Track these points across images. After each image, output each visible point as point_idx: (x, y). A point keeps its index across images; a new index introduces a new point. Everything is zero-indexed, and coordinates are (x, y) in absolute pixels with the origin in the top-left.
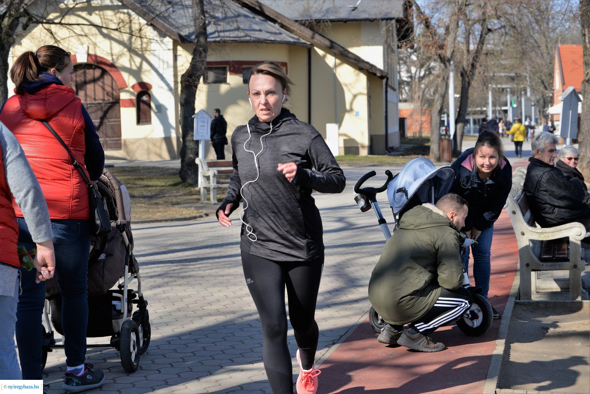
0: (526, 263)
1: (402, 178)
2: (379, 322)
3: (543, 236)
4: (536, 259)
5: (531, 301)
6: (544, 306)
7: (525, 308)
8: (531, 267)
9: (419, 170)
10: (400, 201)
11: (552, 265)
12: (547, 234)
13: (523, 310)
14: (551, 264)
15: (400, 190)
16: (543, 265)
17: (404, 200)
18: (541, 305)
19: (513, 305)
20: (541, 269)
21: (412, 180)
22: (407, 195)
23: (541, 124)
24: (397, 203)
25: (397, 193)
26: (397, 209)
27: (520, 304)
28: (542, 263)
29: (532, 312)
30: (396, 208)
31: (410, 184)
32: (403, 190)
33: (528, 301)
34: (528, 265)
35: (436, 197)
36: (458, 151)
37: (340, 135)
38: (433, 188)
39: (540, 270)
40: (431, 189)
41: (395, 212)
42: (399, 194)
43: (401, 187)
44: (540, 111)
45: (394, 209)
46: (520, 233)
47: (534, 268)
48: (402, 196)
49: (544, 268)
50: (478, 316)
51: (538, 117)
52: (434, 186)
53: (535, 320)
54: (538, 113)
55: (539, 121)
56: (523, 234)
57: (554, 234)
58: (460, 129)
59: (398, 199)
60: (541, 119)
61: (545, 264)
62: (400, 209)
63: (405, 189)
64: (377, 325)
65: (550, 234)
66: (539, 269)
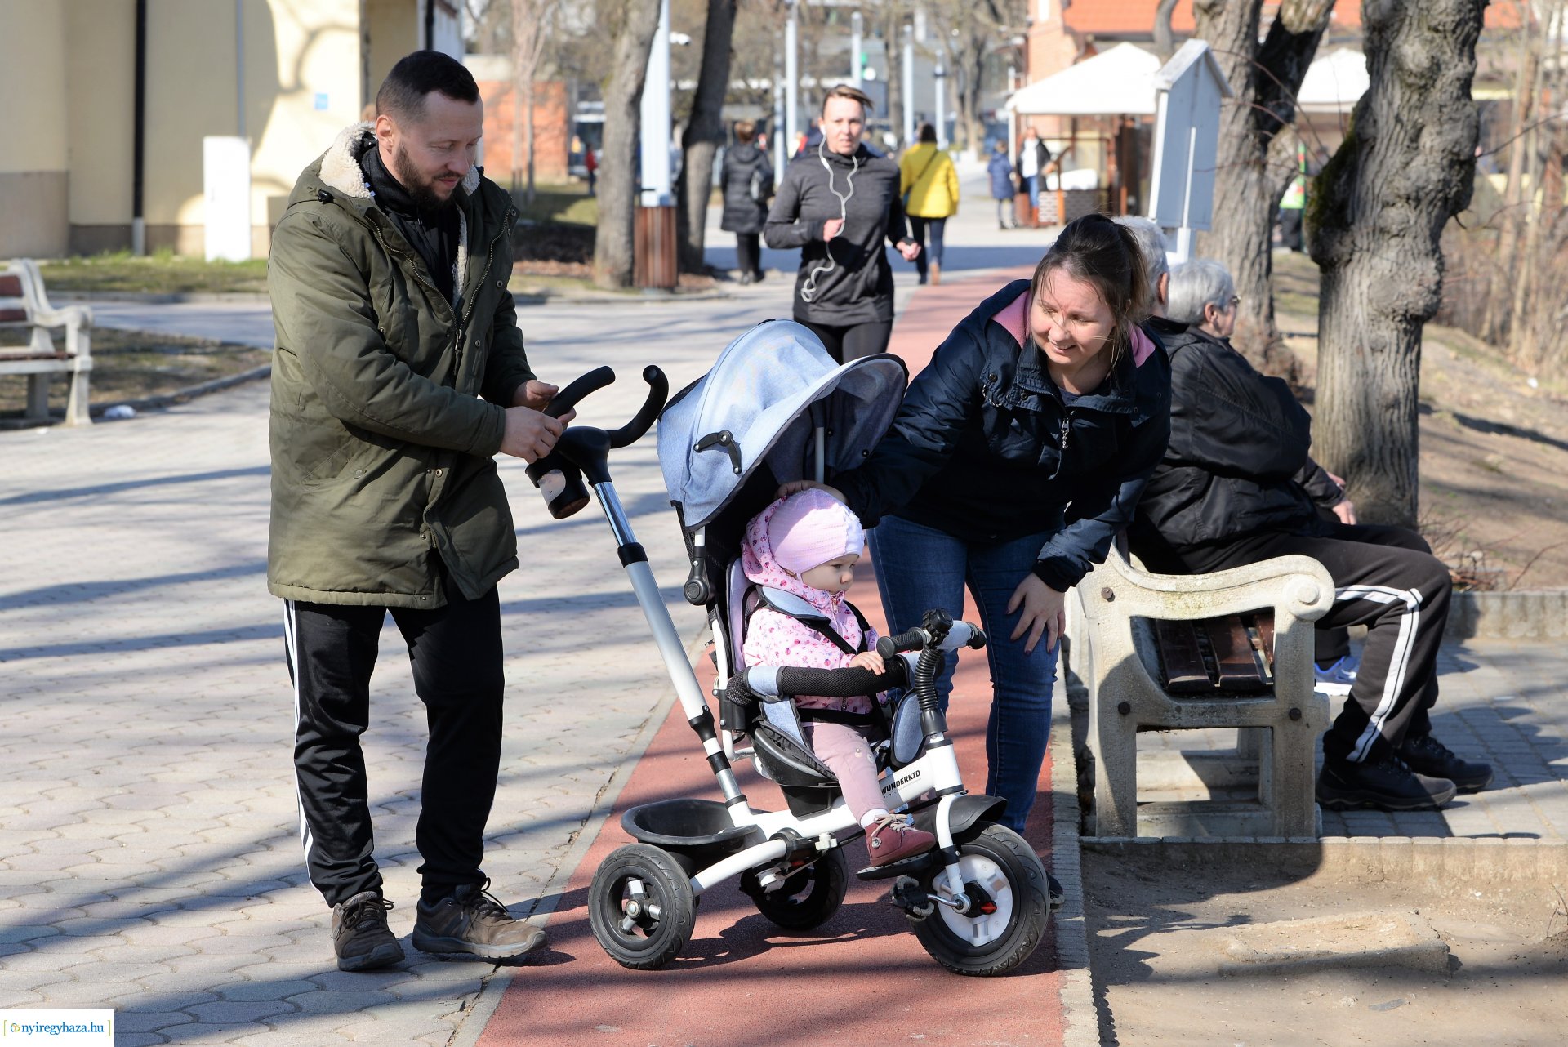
0: (1117, 701)
1: (718, 396)
2: (627, 923)
3: (1180, 603)
4: (1154, 686)
5: (1134, 839)
6: (1185, 857)
7: (1117, 867)
8: (1138, 717)
9: (777, 368)
10: (711, 481)
11: (1212, 710)
12: (1196, 596)
13: (1112, 873)
14: (1207, 704)
15: (713, 441)
16: (1179, 709)
17: (727, 479)
18: (1173, 854)
19: (1077, 857)
20: (1173, 723)
21: (755, 404)
22: (737, 460)
23: (965, 145)
24: (699, 488)
25: (700, 451)
26: (699, 510)
27: (1099, 852)
28: (1176, 703)
29: (1145, 879)
30: (696, 505)
31: (749, 419)
32: (721, 442)
33: (1127, 839)
34: (1124, 709)
35: (831, 464)
36: (691, 248)
37: (255, 180)
38: (820, 432)
39: (1169, 728)
40: (812, 435)
41: (690, 521)
42: (709, 454)
43: (716, 428)
44: (962, 98)
45: (687, 510)
46: (1099, 593)
47: (1148, 720)
48: (717, 463)
49: (1184, 719)
50: (994, 905)
51: (954, 116)
52: (825, 425)
53: (1164, 911)
54: (956, 103)
55: (959, 134)
56: (1111, 598)
57: (1220, 596)
58: (698, 167)
59: (701, 475)
60: (965, 126)
61: (1185, 705)
62: (709, 511)
63: (731, 436)
64: (618, 935)
65: (1208, 598)
66: (1165, 723)
